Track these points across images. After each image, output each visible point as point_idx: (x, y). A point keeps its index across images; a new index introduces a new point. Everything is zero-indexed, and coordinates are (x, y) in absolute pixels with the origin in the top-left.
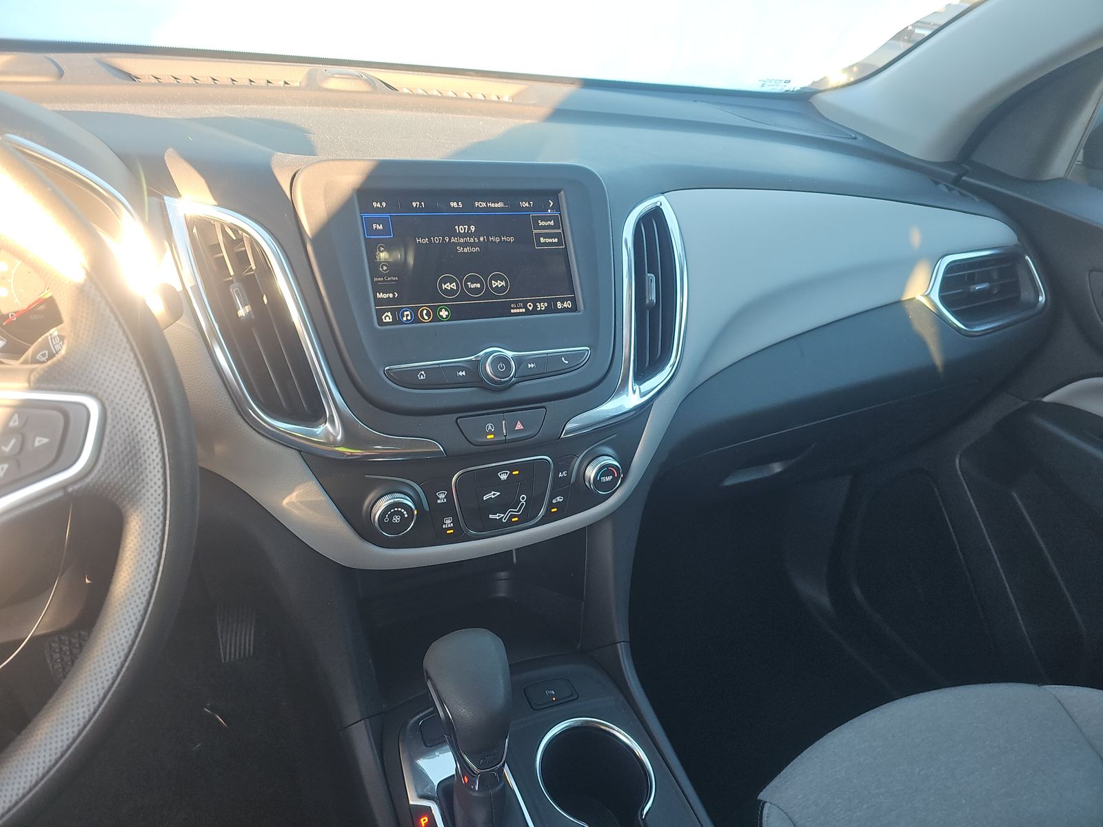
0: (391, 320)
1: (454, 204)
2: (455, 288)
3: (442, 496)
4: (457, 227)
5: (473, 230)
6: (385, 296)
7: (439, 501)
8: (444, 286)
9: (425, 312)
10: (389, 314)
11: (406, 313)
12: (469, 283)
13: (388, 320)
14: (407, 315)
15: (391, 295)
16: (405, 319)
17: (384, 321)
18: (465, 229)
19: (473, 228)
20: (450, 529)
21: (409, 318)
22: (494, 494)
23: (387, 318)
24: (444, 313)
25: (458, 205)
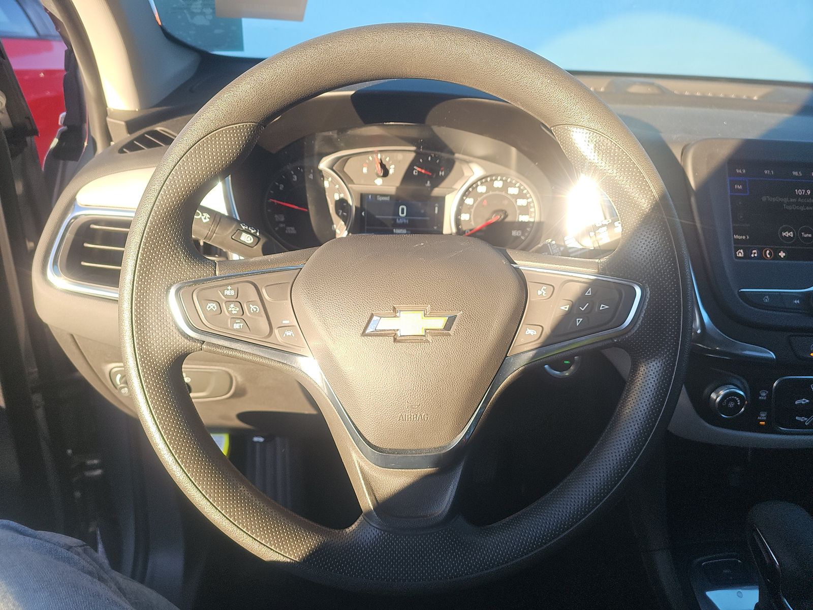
0: (743, 256)
1: (796, 173)
2: (792, 236)
3: (764, 394)
4: (796, 190)
5: (809, 193)
6: (740, 237)
7: (760, 398)
8: (784, 234)
9: (768, 252)
10: (742, 251)
11: (754, 251)
12: (803, 234)
13: (740, 255)
14: (755, 253)
15: (744, 237)
16: (753, 255)
17: (738, 255)
18: (803, 192)
19: (809, 192)
20: (762, 421)
21: (756, 255)
22: (805, 401)
23: (740, 254)
24: (782, 254)
25: (798, 174)
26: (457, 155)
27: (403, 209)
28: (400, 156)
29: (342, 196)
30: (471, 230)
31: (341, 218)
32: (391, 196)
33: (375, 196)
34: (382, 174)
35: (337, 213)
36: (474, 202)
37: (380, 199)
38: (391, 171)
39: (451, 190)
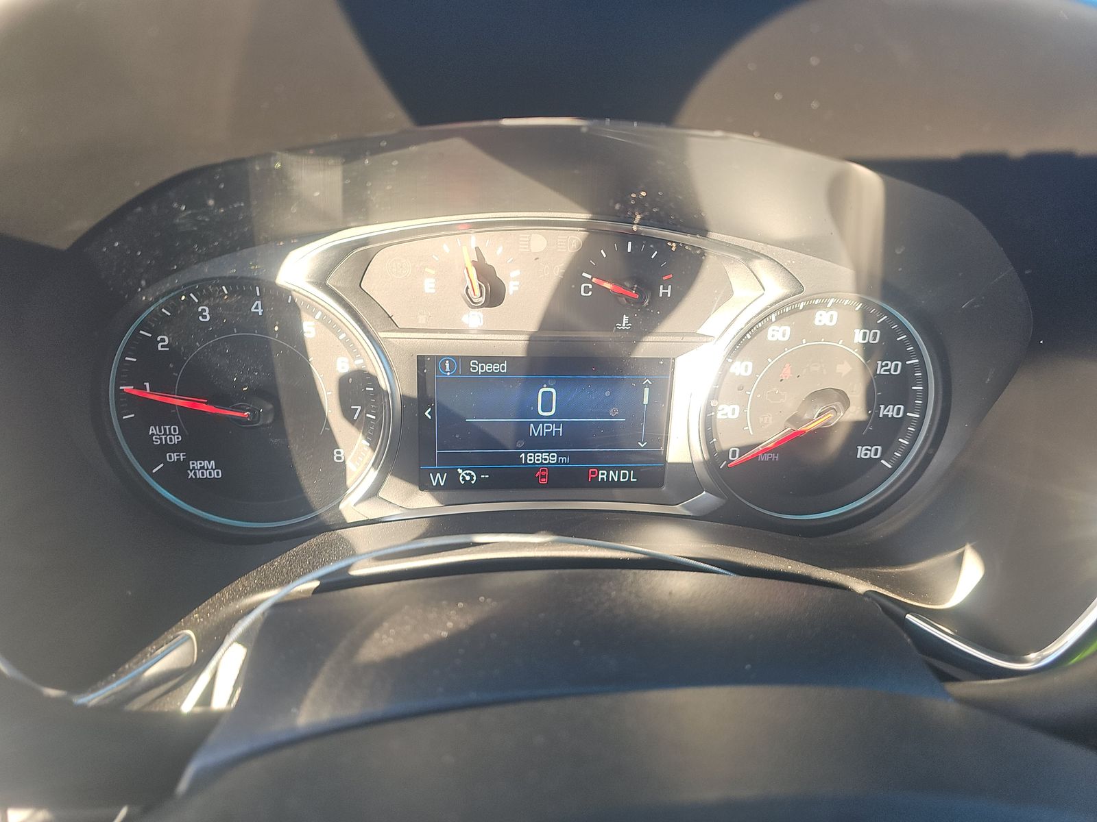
26: (714, 235)
27: (547, 396)
28: (538, 240)
29: (358, 363)
30: (744, 449)
31: (358, 428)
32: (511, 361)
33: (462, 362)
34: (482, 299)
35: (347, 414)
36: (756, 371)
37: (479, 369)
38: (511, 288)
39: (694, 338)
